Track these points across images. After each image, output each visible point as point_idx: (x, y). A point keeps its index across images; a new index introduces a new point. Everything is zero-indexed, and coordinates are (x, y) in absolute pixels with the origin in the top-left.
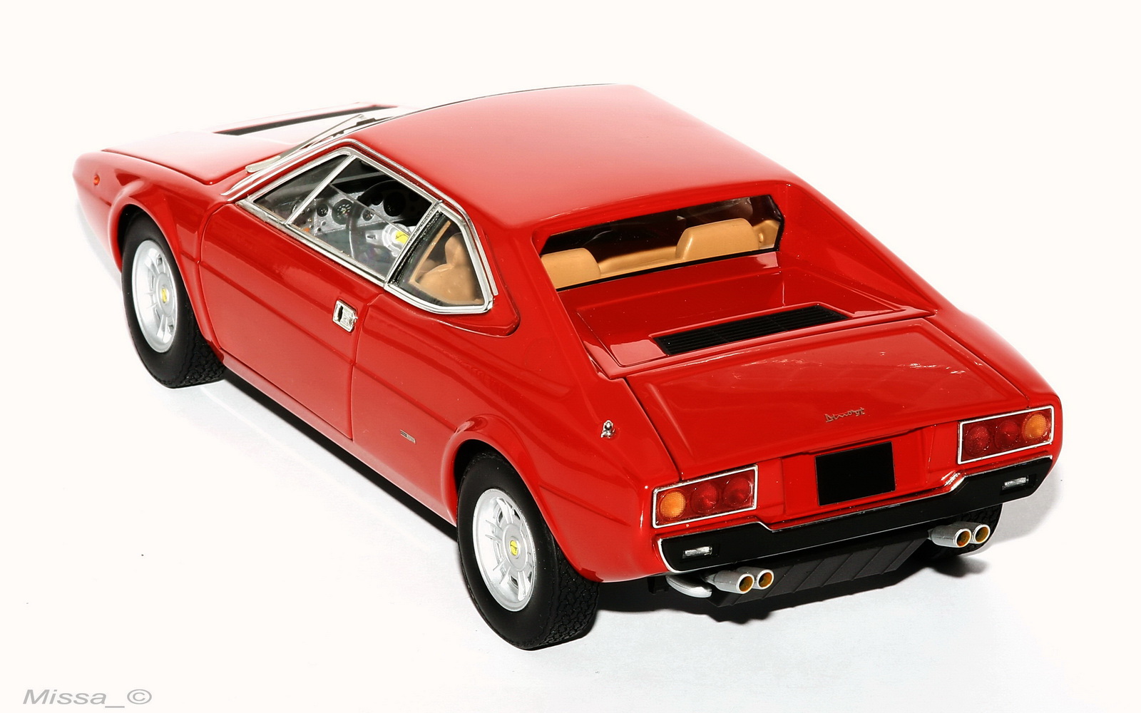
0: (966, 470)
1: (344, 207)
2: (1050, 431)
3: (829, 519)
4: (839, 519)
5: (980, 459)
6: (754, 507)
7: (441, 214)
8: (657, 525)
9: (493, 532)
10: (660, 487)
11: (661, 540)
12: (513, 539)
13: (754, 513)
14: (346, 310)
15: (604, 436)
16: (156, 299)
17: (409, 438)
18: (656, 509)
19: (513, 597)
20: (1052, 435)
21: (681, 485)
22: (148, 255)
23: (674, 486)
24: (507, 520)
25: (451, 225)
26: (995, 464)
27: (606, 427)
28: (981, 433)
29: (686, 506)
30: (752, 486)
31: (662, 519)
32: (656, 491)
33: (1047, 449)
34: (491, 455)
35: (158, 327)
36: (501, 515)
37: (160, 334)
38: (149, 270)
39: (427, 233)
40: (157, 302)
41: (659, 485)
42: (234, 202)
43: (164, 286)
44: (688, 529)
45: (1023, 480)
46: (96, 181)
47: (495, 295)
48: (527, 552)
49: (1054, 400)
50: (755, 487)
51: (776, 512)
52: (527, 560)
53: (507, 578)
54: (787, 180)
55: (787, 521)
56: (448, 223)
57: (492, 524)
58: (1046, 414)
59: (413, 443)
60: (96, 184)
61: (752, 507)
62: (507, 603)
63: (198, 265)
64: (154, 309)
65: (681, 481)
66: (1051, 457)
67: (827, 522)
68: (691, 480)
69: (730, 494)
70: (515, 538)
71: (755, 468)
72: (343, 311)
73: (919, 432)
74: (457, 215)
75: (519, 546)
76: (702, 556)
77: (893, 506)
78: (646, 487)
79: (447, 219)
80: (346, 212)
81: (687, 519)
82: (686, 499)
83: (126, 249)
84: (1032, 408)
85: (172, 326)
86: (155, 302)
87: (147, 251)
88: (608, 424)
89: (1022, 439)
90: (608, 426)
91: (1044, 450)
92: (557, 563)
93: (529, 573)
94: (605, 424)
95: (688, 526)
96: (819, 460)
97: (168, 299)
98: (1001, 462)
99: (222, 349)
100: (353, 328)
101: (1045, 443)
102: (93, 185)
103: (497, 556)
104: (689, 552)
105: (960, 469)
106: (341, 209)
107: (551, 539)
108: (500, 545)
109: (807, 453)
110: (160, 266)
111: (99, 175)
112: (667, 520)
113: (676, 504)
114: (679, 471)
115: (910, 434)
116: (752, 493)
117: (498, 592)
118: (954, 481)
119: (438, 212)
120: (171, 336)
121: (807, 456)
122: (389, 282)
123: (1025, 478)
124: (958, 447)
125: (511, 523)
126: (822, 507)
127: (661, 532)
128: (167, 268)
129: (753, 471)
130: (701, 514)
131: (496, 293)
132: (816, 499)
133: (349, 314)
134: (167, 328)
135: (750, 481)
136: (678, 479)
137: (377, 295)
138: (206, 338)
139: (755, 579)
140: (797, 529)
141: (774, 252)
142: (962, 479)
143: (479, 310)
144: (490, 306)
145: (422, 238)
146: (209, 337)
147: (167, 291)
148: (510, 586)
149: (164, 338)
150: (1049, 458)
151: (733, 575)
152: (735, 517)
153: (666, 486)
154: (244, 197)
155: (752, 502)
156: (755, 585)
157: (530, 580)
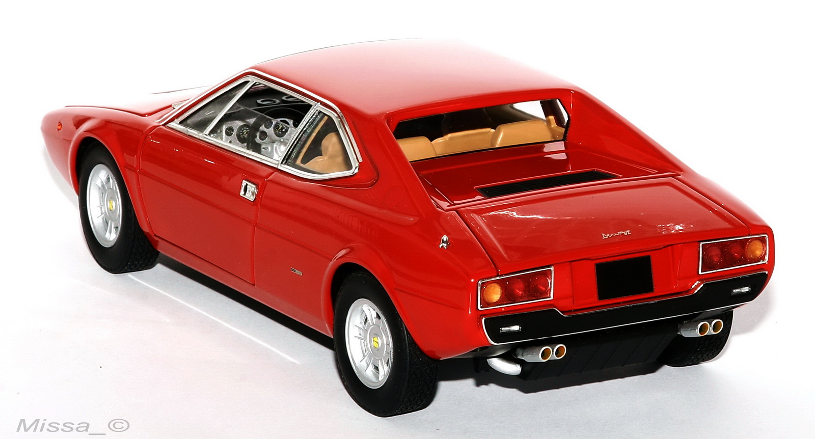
0: (705, 279)
1: (245, 129)
2: (766, 254)
3: (606, 310)
4: (613, 310)
5: (715, 271)
6: (552, 298)
7: (320, 112)
8: (481, 307)
9: (360, 334)
10: (483, 279)
11: (484, 319)
12: (376, 336)
13: (552, 303)
14: (250, 186)
15: (442, 247)
16: (105, 209)
17: (298, 272)
18: (481, 295)
19: (374, 379)
20: (767, 257)
21: (498, 278)
22: (100, 176)
23: (493, 279)
24: (370, 322)
25: (328, 119)
26: (726, 276)
27: (443, 240)
28: (715, 252)
29: (502, 293)
30: (549, 281)
31: (485, 303)
32: (480, 282)
33: (764, 267)
34: (358, 273)
35: (106, 231)
36: (366, 320)
37: (107, 235)
38: (99, 188)
39: (309, 126)
40: (105, 212)
41: (482, 277)
42: (164, 125)
43: (111, 198)
44: (504, 312)
45: (746, 289)
46: (59, 127)
47: (360, 161)
48: (385, 343)
49: (768, 230)
50: (551, 282)
51: (568, 304)
52: (385, 350)
53: (371, 368)
54: (571, 89)
55: (576, 311)
56: (326, 118)
57: (359, 328)
58: (763, 240)
59: (300, 276)
60: (59, 130)
61: (550, 297)
62: (370, 384)
63: (137, 174)
64: (103, 218)
65: (498, 276)
66: (767, 273)
67: (604, 312)
68: (506, 275)
69: (534, 288)
70: (376, 335)
71: (552, 269)
72: (248, 187)
73: (670, 247)
74: (332, 112)
75: (380, 341)
76: (514, 332)
77: (652, 302)
78: (472, 280)
79: (325, 115)
80: (247, 133)
81: (503, 305)
82: (502, 289)
83: (82, 174)
84: (752, 235)
85: (116, 228)
86: (103, 212)
87: (98, 172)
88: (445, 238)
89: (745, 258)
90: (445, 240)
91: (762, 267)
92: (408, 347)
93: (387, 359)
94: (442, 238)
95: (503, 309)
96: (599, 266)
97: (114, 208)
98: (730, 275)
99: (156, 236)
100: (255, 198)
101: (762, 262)
102: (57, 130)
103: (363, 351)
104: (504, 329)
105: (701, 279)
106: (243, 130)
107: (403, 327)
108: (365, 342)
109: (589, 259)
110: (108, 184)
111: (62, 122)
112: (489, 304)
113: (495, 294)
114: (497, 269)
115: (663, 249)
116: (549, 287)
117: (364, 377)
118: (697, 286)
119: (317, 110)
120: (115, 235)
121: (589, 261)
122: (282, 163)
123: (748, 288)
124: (699, 261)
125: (373, 324)
126: (601, 301)
127: (485, 313)
128: (113, 183)
129: (551, 270)
130: (513, 301)
131: (361, 160)
132: (596, 296)
133: (252, 188)
134: (113, 230)
135: (548, 278)
136: (496, 275)
137: (273, 173)
138: (144, 230)
139: (553, 351)
140: (583, 315)
141: (563, 142)
142: (702, 286)
143: (349, 173)
144: (356, 171)
145: (306, 130)
146: (146, 229)
147: (114, 202)
148: (373, 372)
149: (110, 237)
150: (765, 273)
151: (537, 349)
152: (538, 305)
153: (488, 278)
154: (172, 120)
155: (550, 294)
156: (553, 356)
157: (387, 365)
